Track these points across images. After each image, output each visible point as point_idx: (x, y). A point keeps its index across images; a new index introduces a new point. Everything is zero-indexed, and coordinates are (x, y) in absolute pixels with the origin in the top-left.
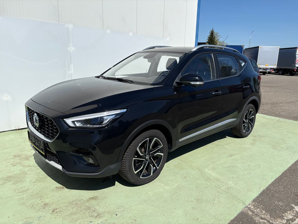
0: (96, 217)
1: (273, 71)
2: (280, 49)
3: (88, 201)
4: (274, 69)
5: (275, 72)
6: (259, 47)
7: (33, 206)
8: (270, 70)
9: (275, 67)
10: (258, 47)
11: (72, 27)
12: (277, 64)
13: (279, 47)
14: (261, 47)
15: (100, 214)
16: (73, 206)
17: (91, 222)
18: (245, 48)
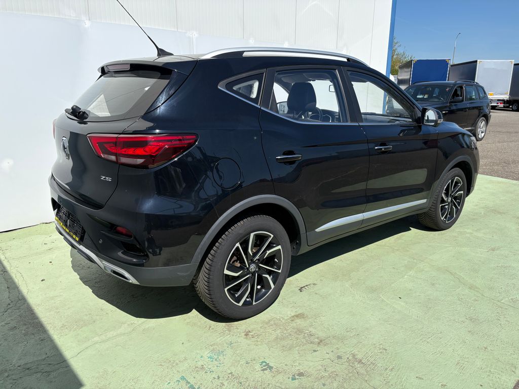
0: (319, 343)
1: (502, 105)
2: (515, 65)
3: (292, 321)
4: (504, 101)
5: (504, 107)
6: (478, 62)
7: (210, 327)
8: (497, 103)
9: (506, 97)
10: (476, 61)
11: (196, 35)
12: (509, 92)
13: (513, 60)
14: (480, 62)
15: (324, 340)
16: (272, 327)
17: (315, 351)
18: (451, 63)
